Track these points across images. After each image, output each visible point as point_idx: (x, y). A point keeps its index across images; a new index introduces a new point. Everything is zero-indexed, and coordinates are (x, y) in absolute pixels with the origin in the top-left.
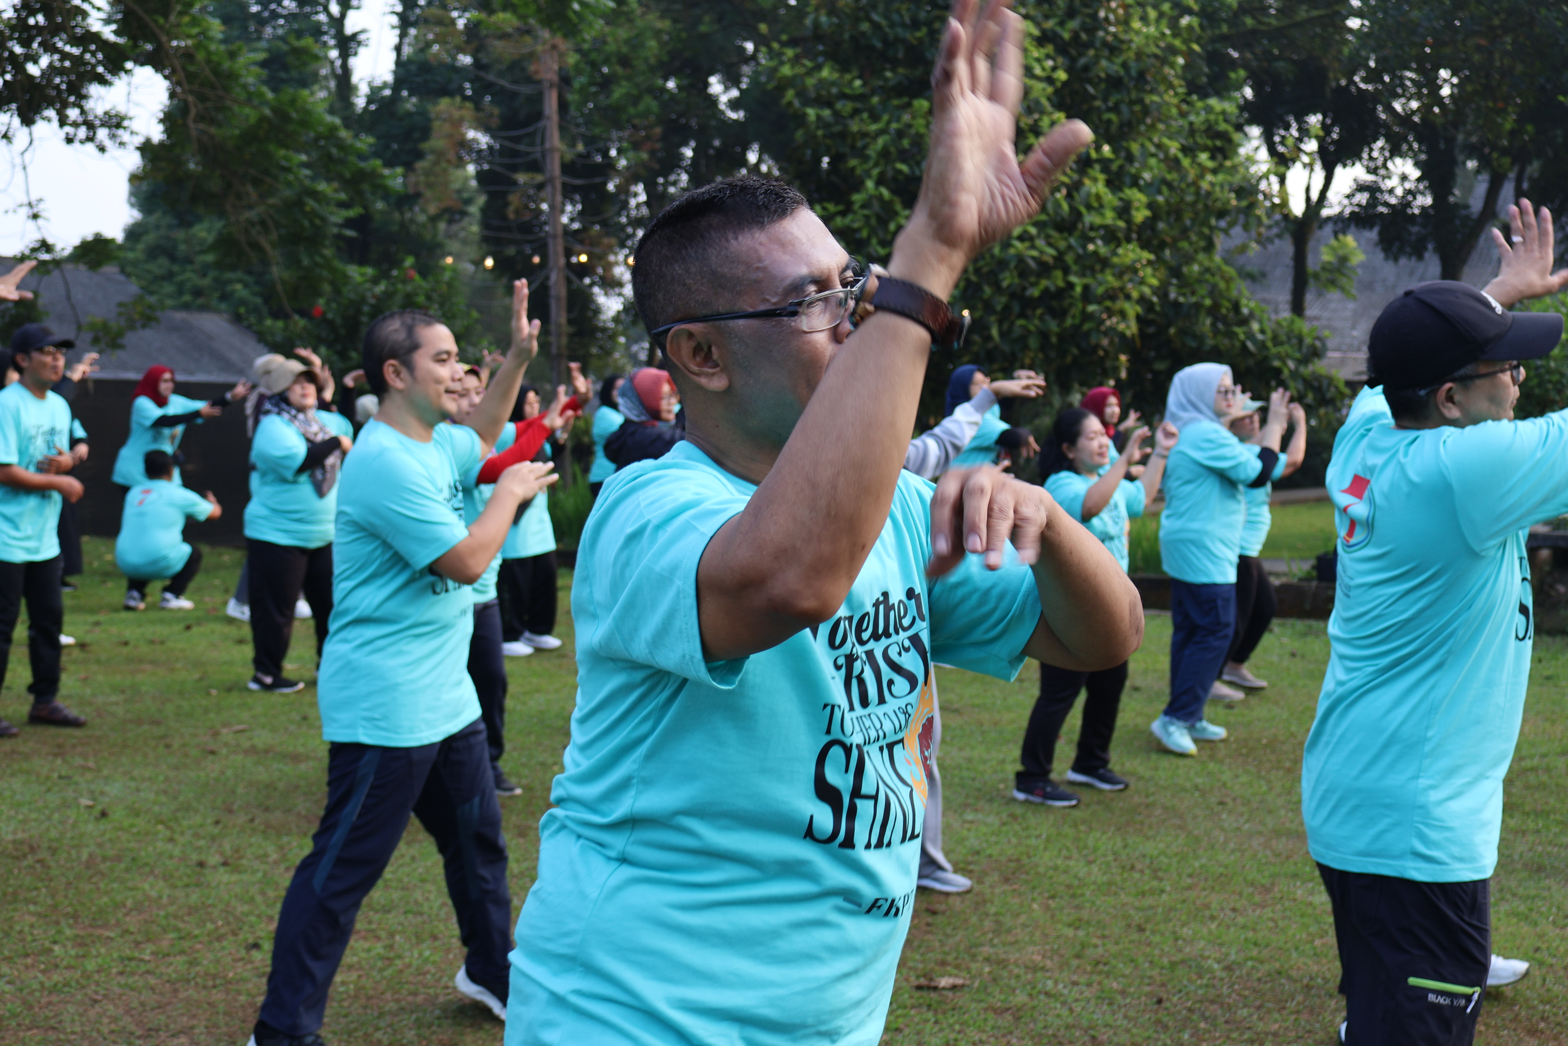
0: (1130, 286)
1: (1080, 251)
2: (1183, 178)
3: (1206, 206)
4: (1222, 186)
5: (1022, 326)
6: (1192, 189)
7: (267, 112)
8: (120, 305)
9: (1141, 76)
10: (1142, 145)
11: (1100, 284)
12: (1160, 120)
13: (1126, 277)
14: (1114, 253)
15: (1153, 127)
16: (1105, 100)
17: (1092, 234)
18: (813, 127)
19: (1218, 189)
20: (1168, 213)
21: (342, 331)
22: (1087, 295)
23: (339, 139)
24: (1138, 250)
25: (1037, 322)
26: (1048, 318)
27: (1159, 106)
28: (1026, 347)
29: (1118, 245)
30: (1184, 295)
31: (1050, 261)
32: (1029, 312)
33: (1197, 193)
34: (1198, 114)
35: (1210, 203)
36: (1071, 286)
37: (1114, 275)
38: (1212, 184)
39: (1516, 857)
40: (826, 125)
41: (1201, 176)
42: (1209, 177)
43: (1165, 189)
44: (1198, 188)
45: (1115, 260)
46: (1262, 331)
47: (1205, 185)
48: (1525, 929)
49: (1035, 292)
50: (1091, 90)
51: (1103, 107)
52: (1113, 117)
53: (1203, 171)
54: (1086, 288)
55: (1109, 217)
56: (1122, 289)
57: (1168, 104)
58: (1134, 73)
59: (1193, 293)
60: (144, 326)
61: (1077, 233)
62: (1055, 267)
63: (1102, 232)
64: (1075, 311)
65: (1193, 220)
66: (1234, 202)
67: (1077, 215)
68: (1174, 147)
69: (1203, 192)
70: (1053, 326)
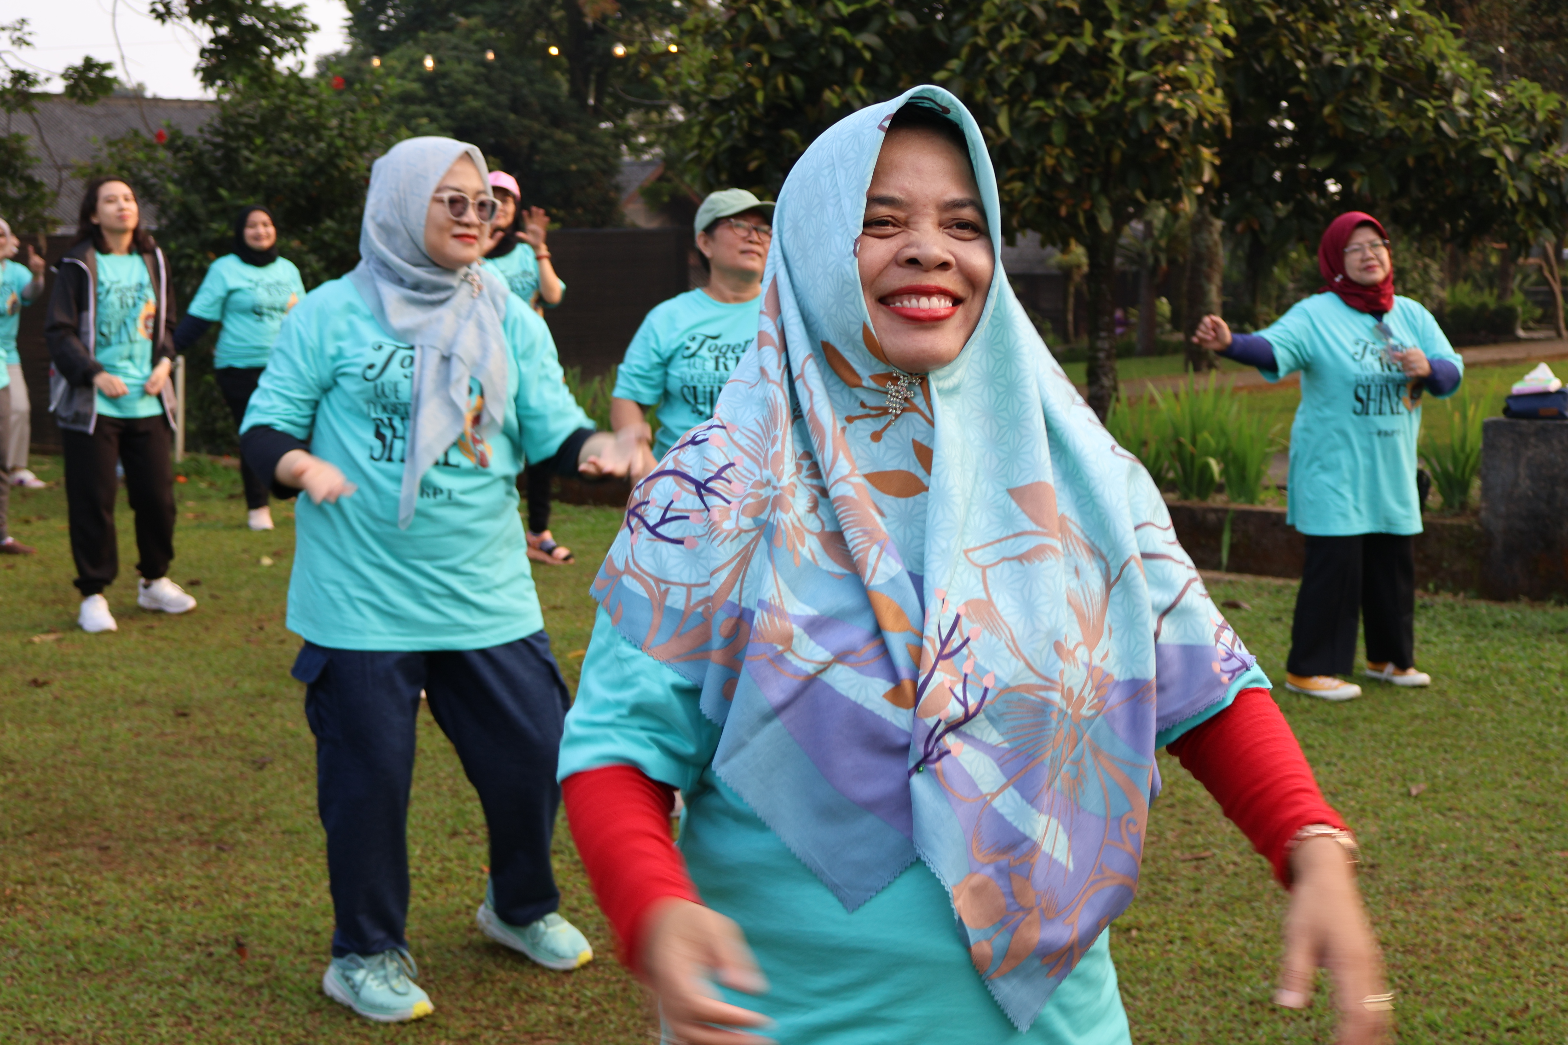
0: (1197, 40)
5: (1039, 110)
25: (1059, 102)
26: (1079, 95)
31: (1075, 7)
32: (1048, 88)
49: (1052, 57)
54: (1132, 47)
62: (1083, 17)
64: (1115, 82)
70: (1088, 109)
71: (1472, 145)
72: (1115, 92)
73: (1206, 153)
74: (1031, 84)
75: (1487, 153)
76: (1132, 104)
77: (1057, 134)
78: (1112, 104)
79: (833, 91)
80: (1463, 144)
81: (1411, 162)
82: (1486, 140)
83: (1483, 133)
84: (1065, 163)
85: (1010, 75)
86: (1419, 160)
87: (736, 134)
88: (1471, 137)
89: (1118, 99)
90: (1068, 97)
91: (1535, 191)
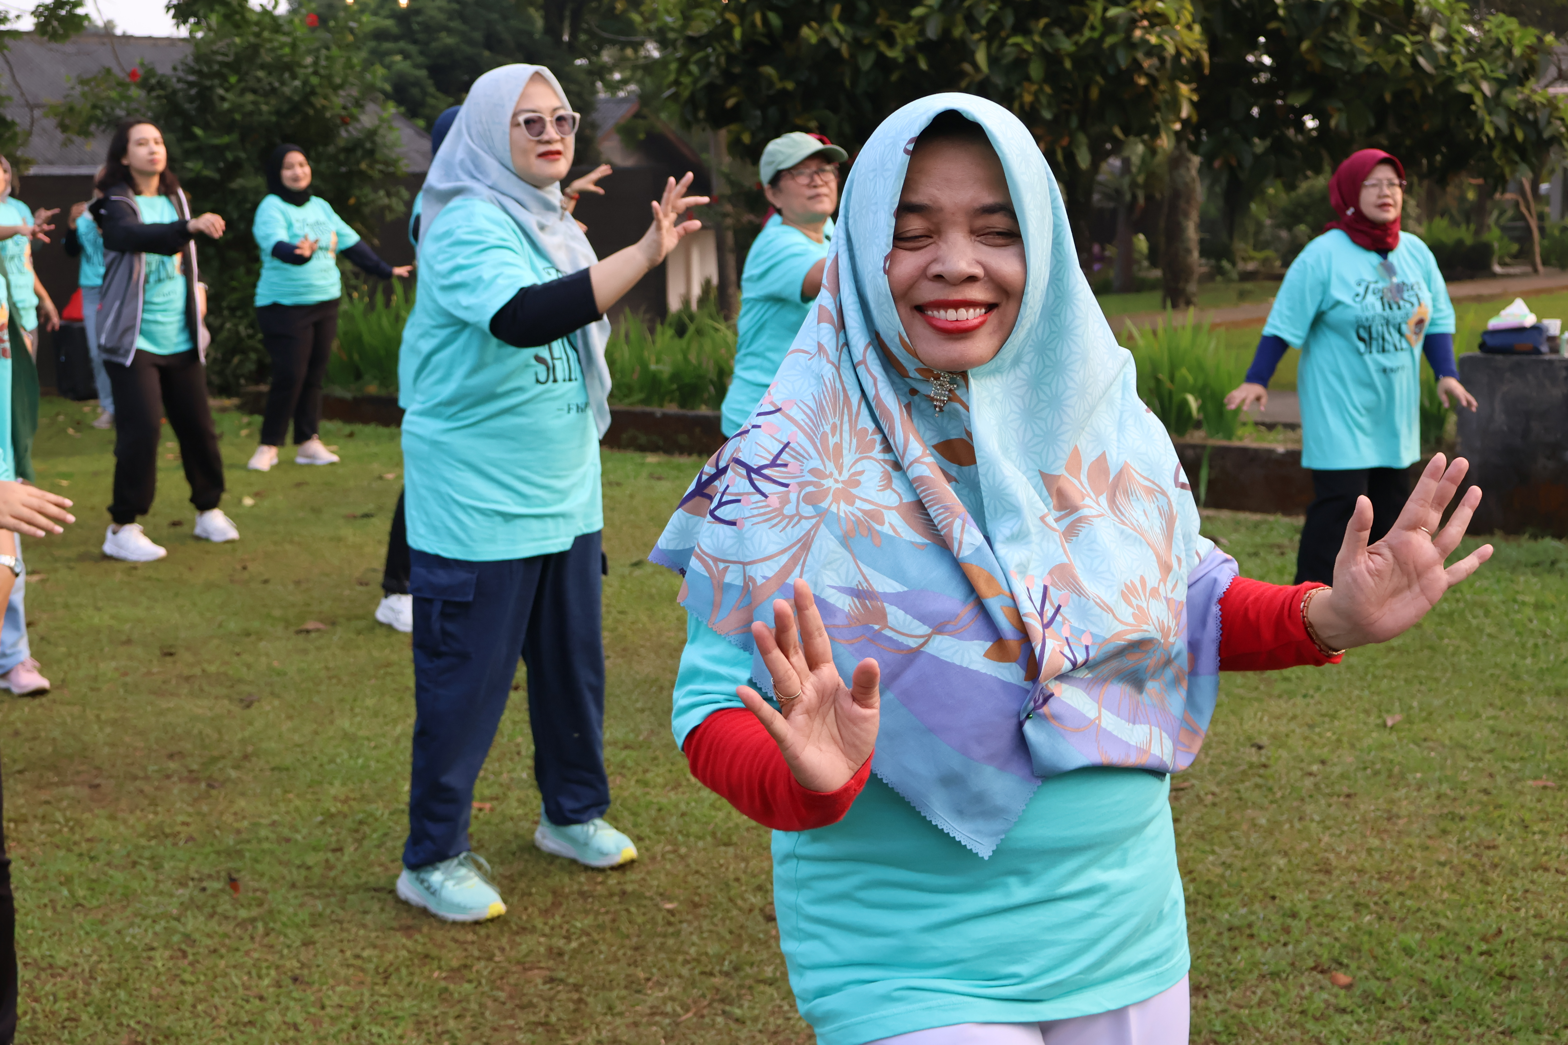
71: (1449, 82)
72: (1093, 28)
73: (1184, 89)
74: (1009, 20)
75: (1465, 88)
76: (1110, 40)
77: (1036, 70)
78: (1091, 40)
79: (810, 27)
80: (1439, 80)
81: (1388, 97)
82: (1463, 75)
83: (1460, 68)
84: (1044, 100)
85: (988, 11)
86: (1396, 96)
87: (714, 71)
88: (1448, 73)
89: (1096, 35)
90: (1046, 33)
91: (1511, 127)
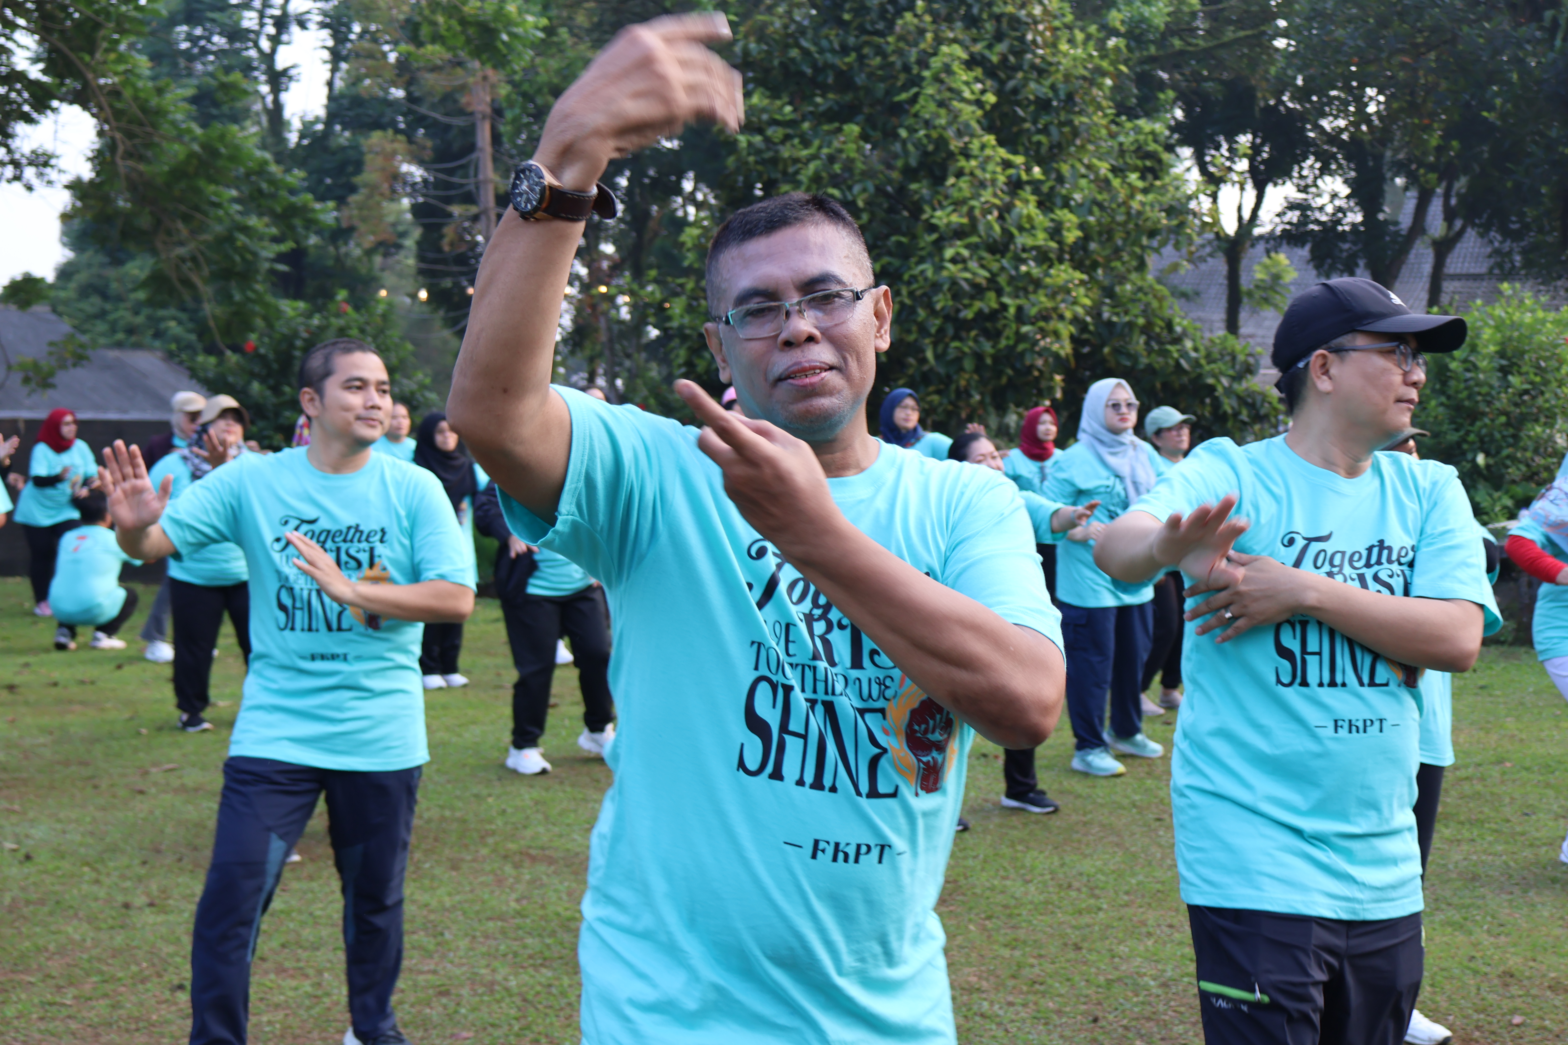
0: (1063, 306)
1: (1013, 273)
2: (1113, 198)
3: (1137, 225)
4: (1152, 206)
5: (957, 348)
6: (1123, 209)
7: (196, 147)
8: (51, 344)
9: (1070, 97)
10: (1073, 166)
11: (1033, 305)
12: (1090, 141)
13: (1059, 298)
14: (1047, 275)
15: (1082, 147)
16: (1035, 122)
17: (1024, 255)
18: (744, 153)
19: (1148, 208)
20: (1100, 234)
21: (275, 366)
22: (1021, 316)
23: (270, 173)
24: (1070, 270)
25: (971, 343)
26: (982, 339)
27: (1089, 128)
28: (961, 369)
29: (1050, 267)
30: (1117, 314)
31: (984, 282)
32: (963, 334)
33: (1128, 214)
34: (1127, 134)
35: (1140, 222)
36: (1004, 307)
37: (1046, 295)
38: (1143, 204)
39: (1451, 867)
40: (758, 152)
41: (1132, 196)
42: (1139, 197)
43: (1096, 209)
44: (1130, 207)
45: (1048, 280)
46: (1196, 349)
47: (1135, 205)
48: (1460, 938)
49: (969, 314)
50: (1020, 112)
51: (1033, 129)
52: (1042, 138)
53: (1133, 191)
54: (1020, 309)
55: (1041, 238)
56: (1055, 309)
57: (1096, 124)
58: (1062, 95)
59: (1126, 313)
60: (75, 365)
61: (1009, 255)
62: (988, 289)
63: (1034, 253)
64: (1009, 332)
65: (1125, 240)
66: (1164, 222)
67: (1009, 237)
68: (1104, 168)
69: (1133, 212)
70: (988, 347)
71: (1200, 376)
72: (1008, 338)
73: (1058, 378)
74: (950, 331)
75: (1210, 381)
76: (1021, 347)
77: (968, 364)
78: (1007, 347)
80: (1193, 375)
82: (1208, 373)
83: (1206, 368)
84: (973, 383)
88: (1199, 371)
89: (1011, 342)
90: (976, 340)
